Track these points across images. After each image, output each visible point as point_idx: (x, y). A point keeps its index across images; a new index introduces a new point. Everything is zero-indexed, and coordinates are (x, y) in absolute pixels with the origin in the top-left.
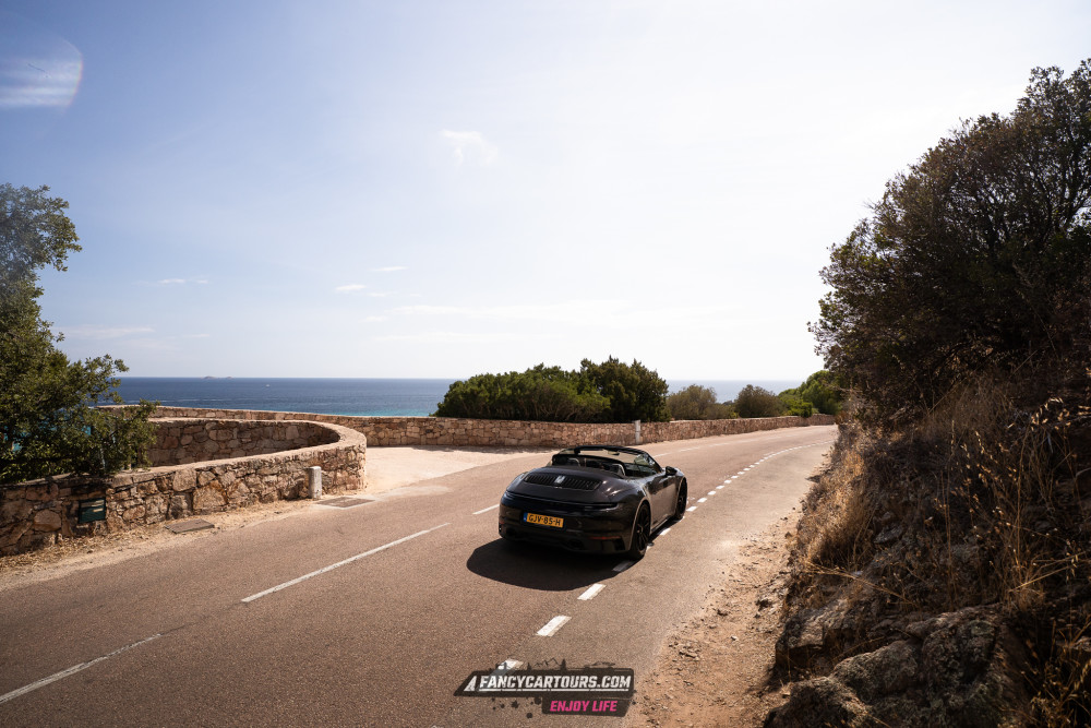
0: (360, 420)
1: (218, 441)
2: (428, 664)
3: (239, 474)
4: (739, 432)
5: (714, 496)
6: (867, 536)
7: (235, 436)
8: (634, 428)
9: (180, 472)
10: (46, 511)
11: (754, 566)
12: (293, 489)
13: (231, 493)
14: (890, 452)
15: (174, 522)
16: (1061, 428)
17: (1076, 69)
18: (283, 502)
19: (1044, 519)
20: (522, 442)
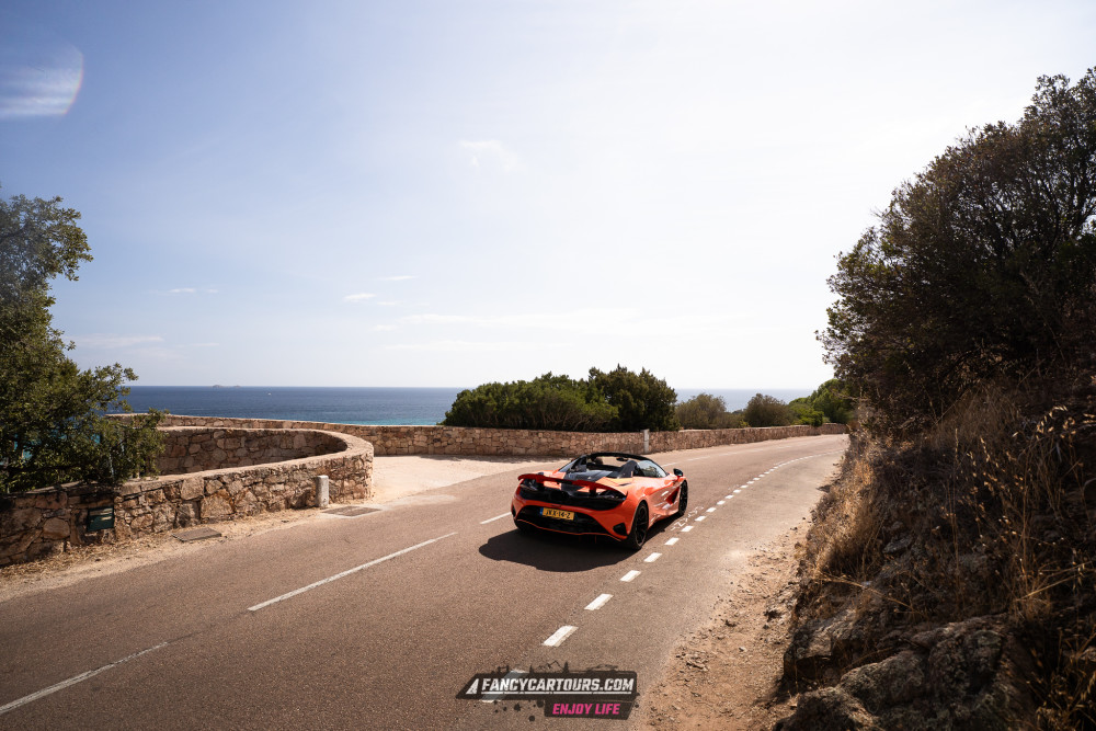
0: (368, 429)
1: (225, 450)
3: (247, 483)
4: (749, 442)
5: (723, 506)
6: (876, 546)
7: (243, 445)
8: (643, 437)
9: (188, 480)
10: (56, 519)
11: (763, 576)
12: (300, 497)
13: (238, 502)
14: (900, 460)
15: (182, 530)
16: (1067, 436)
17: (1083, 77)
18: (291, 511)
19: (1052, 529)
20: (530, 451)
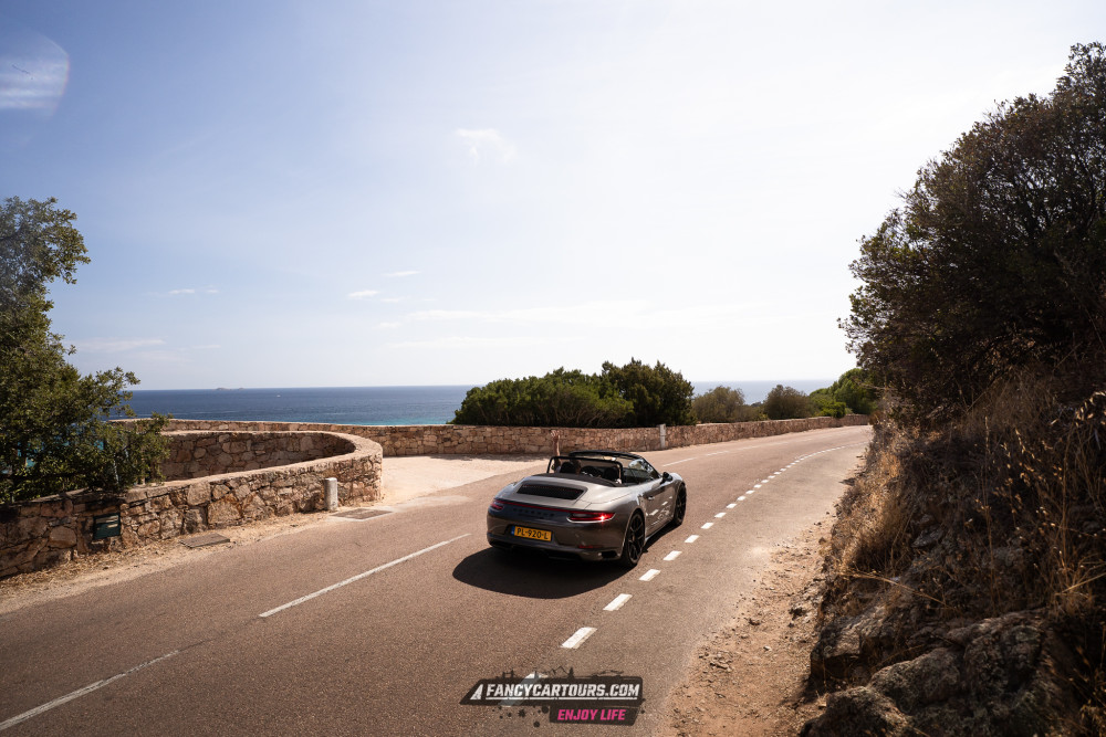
0: (376, 429)
1: (231, 454)
2: (451, 678)
3: (254, 487)
4: (768, 435)
5: (744, 501)
6: (904, 540)
7: (249, 448)
8: (659, 432)
9: (194, 486)
10: (62, 527)
11: (787, 573)
12: (309, 501)
13: (246, 507)
14: (928, 451)
15: (189, 537)
18: (299, 515)
19: (1092, 519)
20: (543, 449)
